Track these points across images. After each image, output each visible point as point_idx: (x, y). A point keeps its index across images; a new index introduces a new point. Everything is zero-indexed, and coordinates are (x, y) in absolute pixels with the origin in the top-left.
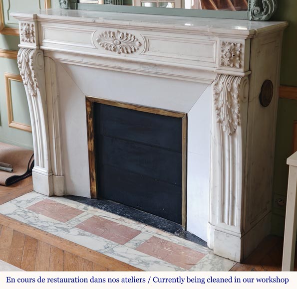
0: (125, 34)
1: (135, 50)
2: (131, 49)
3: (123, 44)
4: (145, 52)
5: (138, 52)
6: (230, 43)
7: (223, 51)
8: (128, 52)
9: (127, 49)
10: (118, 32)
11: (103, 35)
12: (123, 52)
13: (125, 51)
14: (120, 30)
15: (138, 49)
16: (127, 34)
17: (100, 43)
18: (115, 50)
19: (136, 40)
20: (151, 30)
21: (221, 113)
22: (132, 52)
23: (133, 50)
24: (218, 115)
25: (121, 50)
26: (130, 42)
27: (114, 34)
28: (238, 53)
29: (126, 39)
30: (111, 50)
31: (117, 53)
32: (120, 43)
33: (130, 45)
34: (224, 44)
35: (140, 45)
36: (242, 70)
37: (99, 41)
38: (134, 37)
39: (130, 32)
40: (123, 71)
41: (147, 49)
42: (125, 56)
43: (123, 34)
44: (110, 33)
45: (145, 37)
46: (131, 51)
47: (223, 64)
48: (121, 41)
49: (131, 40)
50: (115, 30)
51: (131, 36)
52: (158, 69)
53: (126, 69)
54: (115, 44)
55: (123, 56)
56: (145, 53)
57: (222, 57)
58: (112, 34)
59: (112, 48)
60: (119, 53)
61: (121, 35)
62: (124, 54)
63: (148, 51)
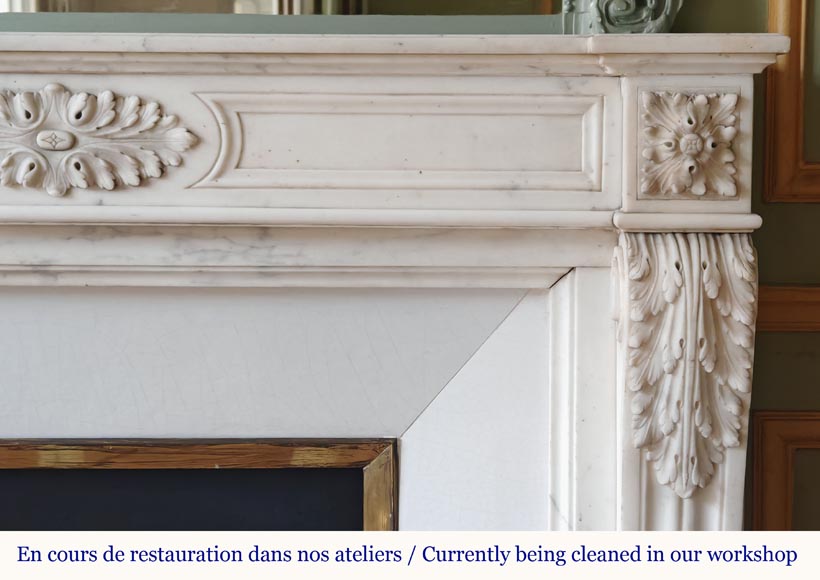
0: (104, 98)
1: (163, 169)
2: (139, 165)
3: (87, 144)
4: (220, 174)
5: (181, 177)
6: (687, 97)
7: (654, 132)
8: (117, 185)
9: (112, 169)
10: (63, 89)
12: (92, 183)
13: (105, 180)
14: (71, 82)
15: (181, 163)
16: (116, 99)
18: (37, 181)
19: (167, 120)
20: (261, 70)
21: (661, 404)
22: (143, 181)
23: (151, 169)
24: (647, 411)
25: (78, 178)
26: (134, 132)
27: (34, 100)
28: (728, 132)
29: (112, 122)
30: (12, 183)
31: (52, 191)
32: (74, 142)
33: (133, 146)
34: (657, 102)
35: (196, 141)
36: (746, 203)
38: (160, 107)
39: (132, 88)
40: (63, 281)
41: (234, 158)
42: (100, 204)
43: (92, 98)
44: (7, 98)
45: (219, 105)
46: (140, 177)
47: (655, 188)
48: (76, 131)
49: (137, 122)
50: (45, 86)
51: (141, 104)
52: (276, 251)
53: (83, 271)
54: (41, 151)
55: (84, 207)
56: (222, 181)
57: (655, 157)
58: (20, 105)
59: (22, 174)
60: (67, 192)
61: (77, 103)
62: (93, 196)
63: (237, 167)
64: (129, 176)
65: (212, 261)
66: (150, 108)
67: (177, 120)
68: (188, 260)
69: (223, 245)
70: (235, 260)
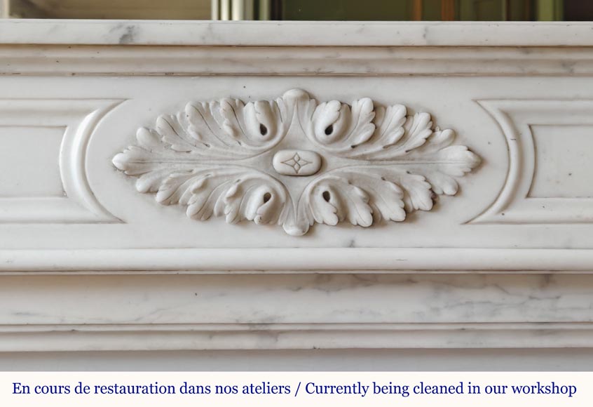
0: (362, 107)
1: (434, 199)
2: (404, 194)
3: (338, 168)
4: (506, 206)
5: (456, 210)
8: (377, 221)
9: (369, 200)
10: (307, 96)
11: (173, 127)
12: (344, 218)
13: (360, 215)
14: (317, 87)
15: (458, 191)
16: (378, 109)
17: (141, 184)
18: (270, 218)
19: (442, 135)
20: (568, 70)
22: (410, 215)
23: (420, 199)
25: (326, 213)
26: (400, 151)
27: (271, 110)
29: (371, 140)
30: (240, 219)
31: (291, 229)
32: (322, 165)
33: (396, 169)
35: (479, 164)
37: (133, 170)
38: (432, 119)
39: (397, 94)
40: (284, 343)
42: (352, 245)
43: (346, 108)
44: (235, 108)
45: (507, 115)
46: (406, 209)
48: (324, 150)
49: (403, 138)
50: (285, 93)
51: (408, 115)
52: (562, 303)
53: (314, 330)
54: (279, 177)
56: (510, 214)
58: (252, 117)
59: (254, 206)
60: (310, 230)
61: (327, 113)
62: (345, 234)
63: (528, 196)
64: (391, 209)
65: (479, 315)
66: (420, 120)
67: (455, 136)
68: (450, 315)
69: (492, 295)
70: (510, 315)
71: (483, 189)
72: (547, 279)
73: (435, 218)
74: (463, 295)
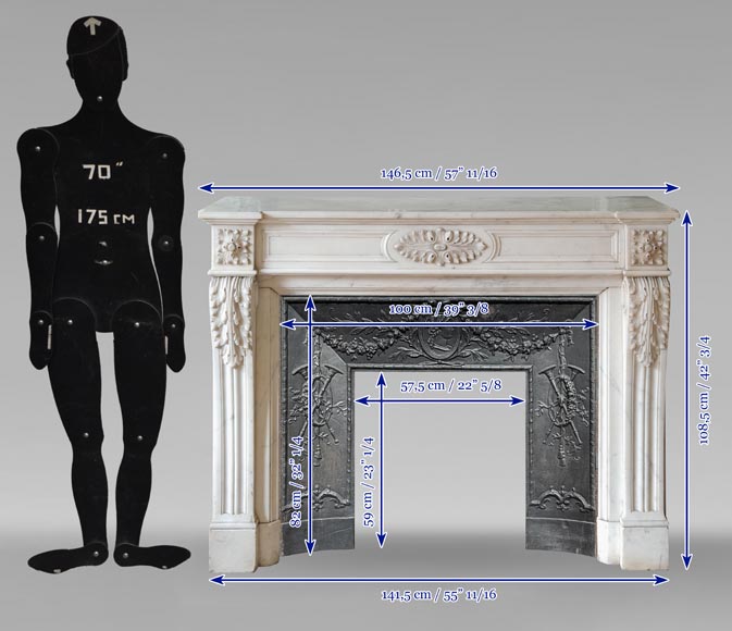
71: (487, 253)
72: (505, 277)
73: (474, 262)
74: (483, 281)
